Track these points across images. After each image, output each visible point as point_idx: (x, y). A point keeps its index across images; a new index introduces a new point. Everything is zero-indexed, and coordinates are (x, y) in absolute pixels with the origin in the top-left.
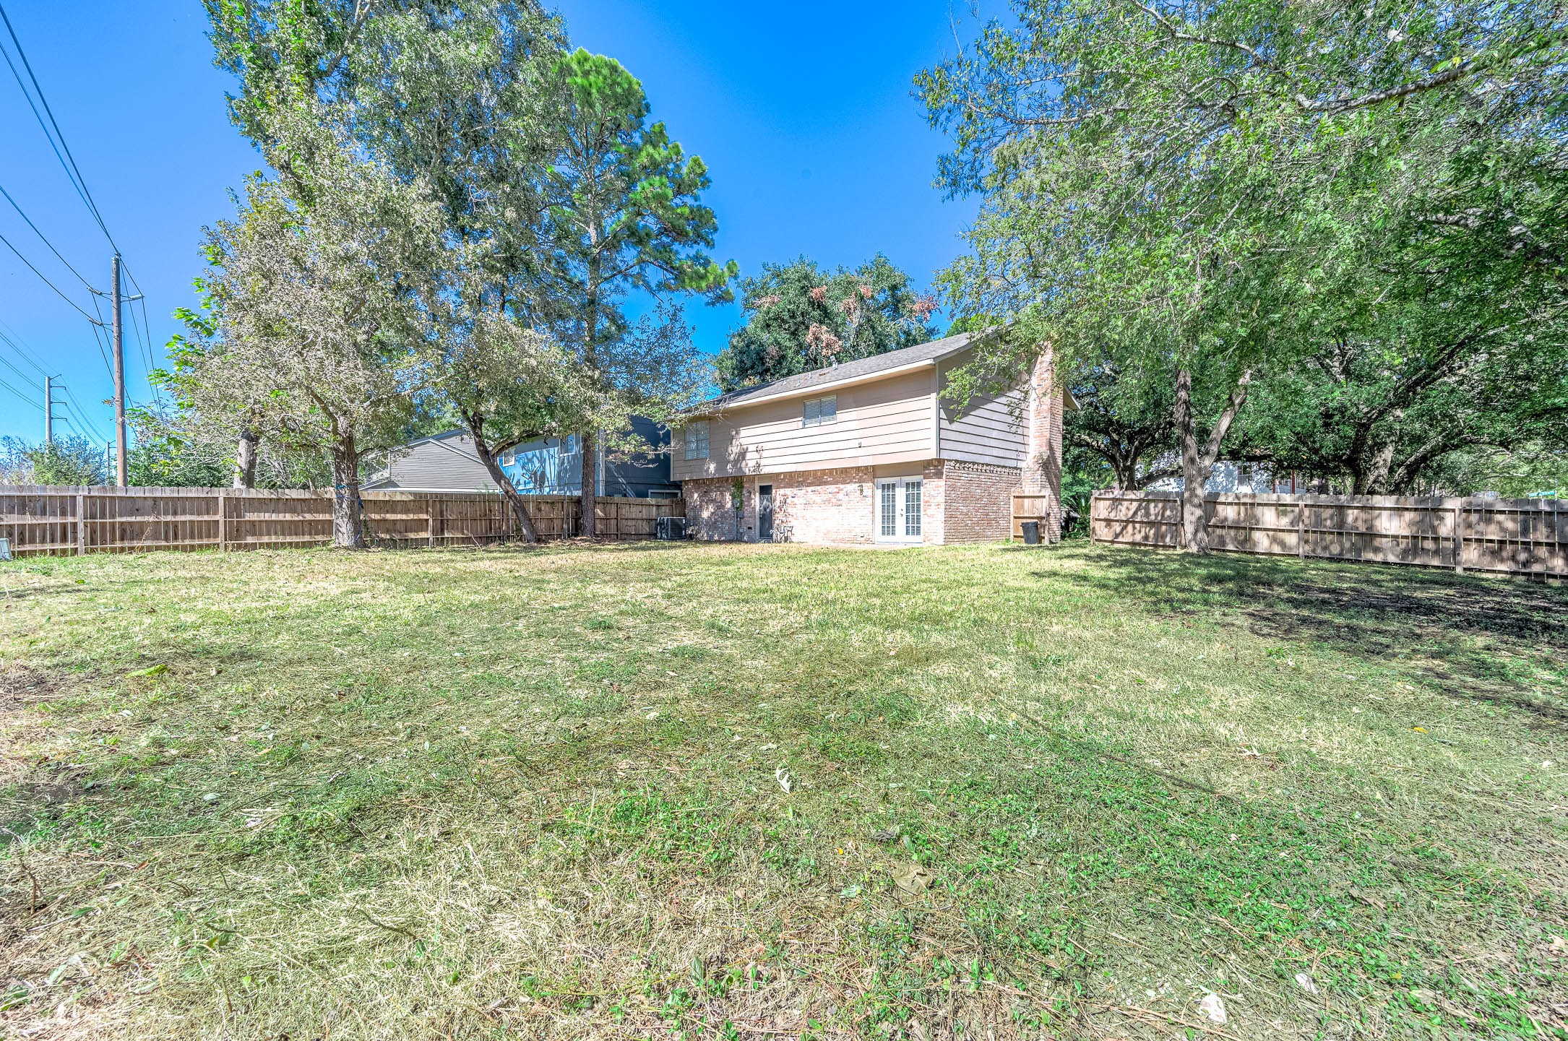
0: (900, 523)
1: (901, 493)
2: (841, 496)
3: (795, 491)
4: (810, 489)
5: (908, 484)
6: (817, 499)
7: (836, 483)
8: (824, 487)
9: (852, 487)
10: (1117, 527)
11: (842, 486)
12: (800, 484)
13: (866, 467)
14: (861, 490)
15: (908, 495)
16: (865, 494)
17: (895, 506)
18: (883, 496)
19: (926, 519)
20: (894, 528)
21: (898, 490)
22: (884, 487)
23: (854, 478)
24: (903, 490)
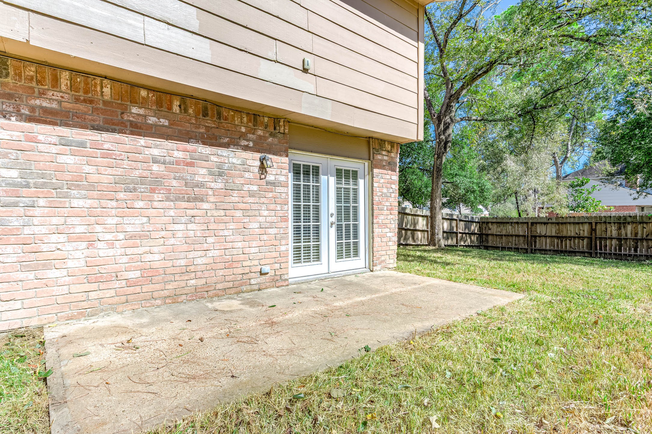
0: (328, 238)
1: (328, 188)
2: (200, 173)
5: (339, 173)
9: (244, 159)
11: (204, 151)
14: (263, 168)
15: (338, 190)
16: (270, 178)
17: (317, 209)
18: (297, 188)
19: (377, 231)
20: (318, 248)
21: (323, 178)
22: (296, 170)
23: (243, 136)
24: (332, 180)
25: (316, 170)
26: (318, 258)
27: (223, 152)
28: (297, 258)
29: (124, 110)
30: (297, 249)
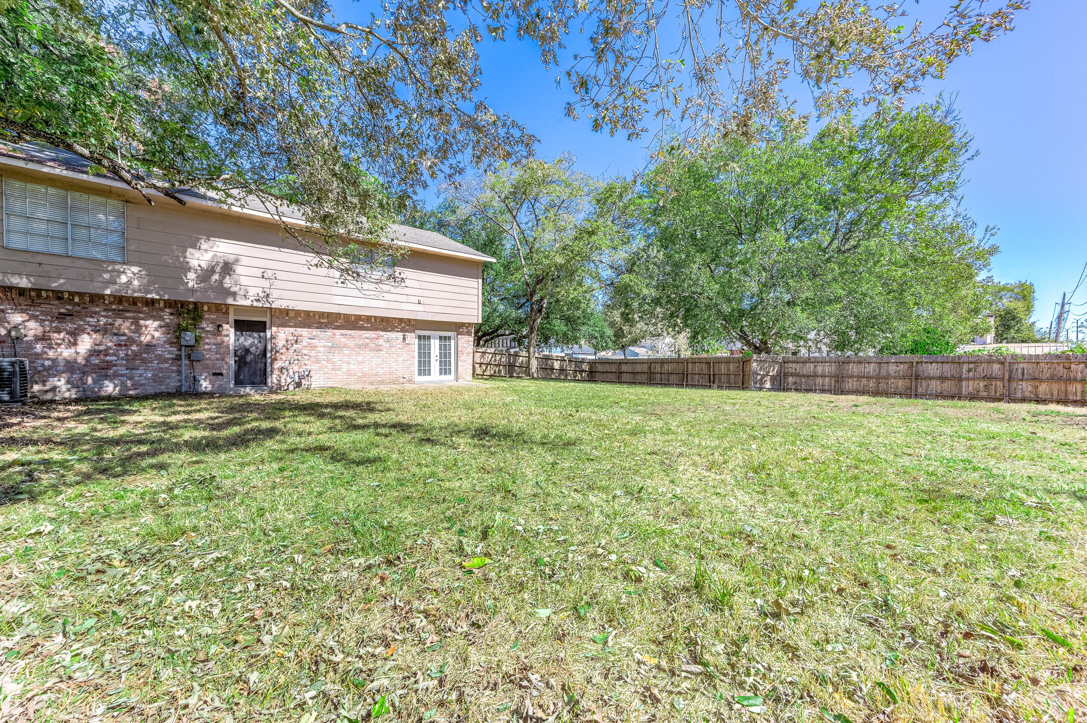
0: (435, 366)
1: (435, 344)
2: (381, 341)
3: (315, 332)
4: (338, 332)
5: (441, 338)
6: (351, 343)
7: (376, 329)
8: (359, 332)
9: (397, 336)
10: (484, 367)
11: (382, 333)
12: (321, 326)
13: (410, 320)
14: (404, 338)
15: (440, 345)
16: (407, 342)
17: (430, 353)
18: (419, 345)
19: (460, 363)
20: (430, 370)
21: (432, 341)
22: (420, 337)
23: (397, 327)
24: (437, 341)
25: (429, 337)
26: (430, 374)
27: (389, 333)
28: (420, 374)
29: (358, 323)
30: (420, 370)
